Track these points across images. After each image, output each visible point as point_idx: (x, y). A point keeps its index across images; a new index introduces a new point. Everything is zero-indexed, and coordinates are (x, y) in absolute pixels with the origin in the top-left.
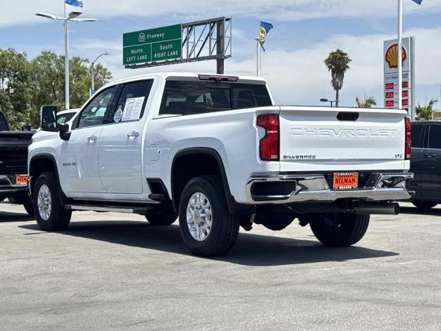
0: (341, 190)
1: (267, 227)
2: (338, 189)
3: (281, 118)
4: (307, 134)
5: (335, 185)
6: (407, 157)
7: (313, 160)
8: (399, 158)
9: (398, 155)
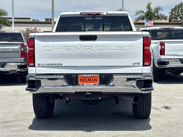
3: (36, 40)
4: (55, 50)
5: (79, 82)
6: (145, 65)
7: (60, 66)
8: (137, 65)
9: (136, 63)
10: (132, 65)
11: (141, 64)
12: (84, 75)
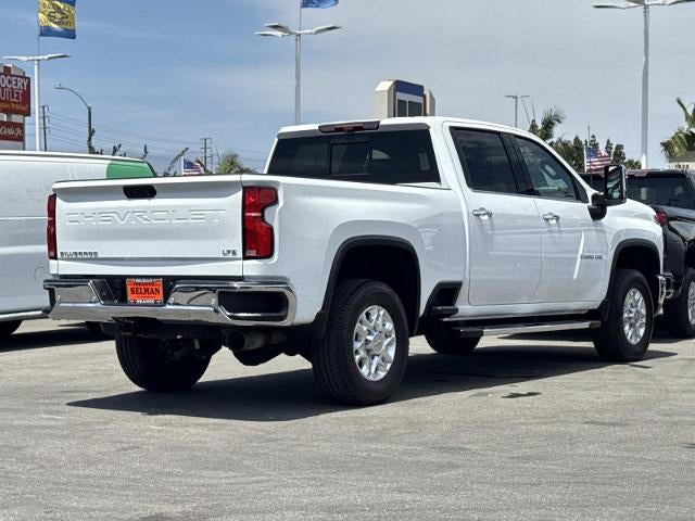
0: (140, 305)
1: (241, 361)
2: (135, 304)
3: (58, 200)
4: (84, 221)
5: (130, 298)
6: (247, 255)
7: (93, 258)
8: (231, 256)
9: (229, 252)
10: (222, 256)
11: (240, 254)
12: (138, 281)
